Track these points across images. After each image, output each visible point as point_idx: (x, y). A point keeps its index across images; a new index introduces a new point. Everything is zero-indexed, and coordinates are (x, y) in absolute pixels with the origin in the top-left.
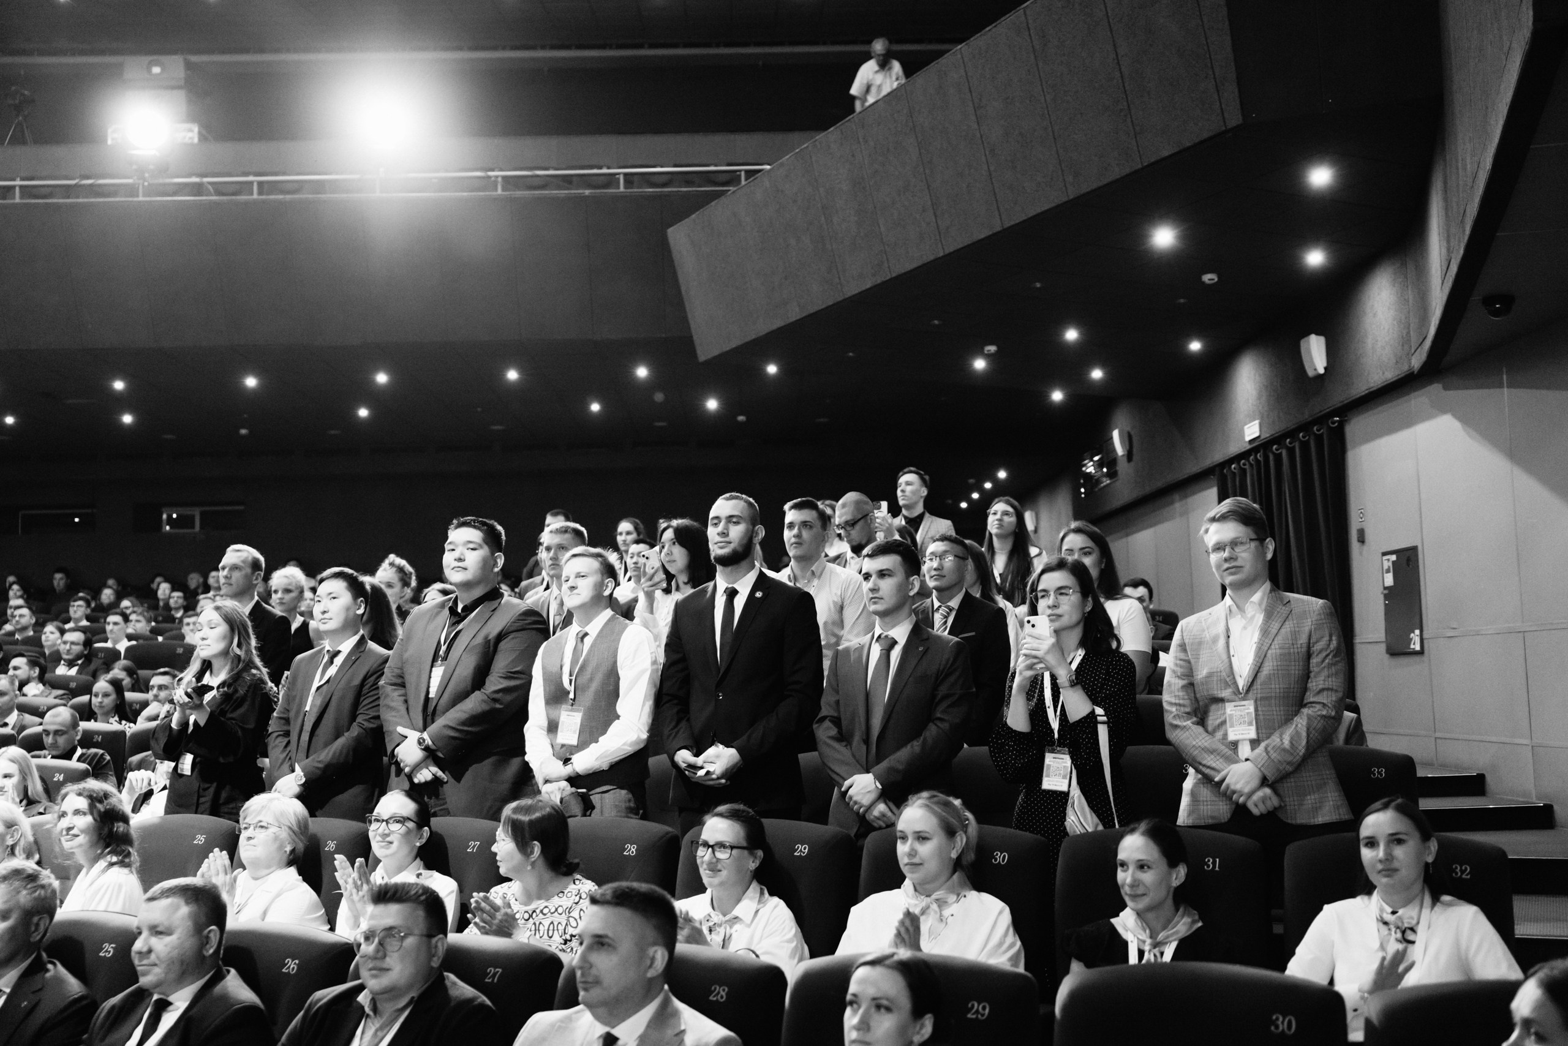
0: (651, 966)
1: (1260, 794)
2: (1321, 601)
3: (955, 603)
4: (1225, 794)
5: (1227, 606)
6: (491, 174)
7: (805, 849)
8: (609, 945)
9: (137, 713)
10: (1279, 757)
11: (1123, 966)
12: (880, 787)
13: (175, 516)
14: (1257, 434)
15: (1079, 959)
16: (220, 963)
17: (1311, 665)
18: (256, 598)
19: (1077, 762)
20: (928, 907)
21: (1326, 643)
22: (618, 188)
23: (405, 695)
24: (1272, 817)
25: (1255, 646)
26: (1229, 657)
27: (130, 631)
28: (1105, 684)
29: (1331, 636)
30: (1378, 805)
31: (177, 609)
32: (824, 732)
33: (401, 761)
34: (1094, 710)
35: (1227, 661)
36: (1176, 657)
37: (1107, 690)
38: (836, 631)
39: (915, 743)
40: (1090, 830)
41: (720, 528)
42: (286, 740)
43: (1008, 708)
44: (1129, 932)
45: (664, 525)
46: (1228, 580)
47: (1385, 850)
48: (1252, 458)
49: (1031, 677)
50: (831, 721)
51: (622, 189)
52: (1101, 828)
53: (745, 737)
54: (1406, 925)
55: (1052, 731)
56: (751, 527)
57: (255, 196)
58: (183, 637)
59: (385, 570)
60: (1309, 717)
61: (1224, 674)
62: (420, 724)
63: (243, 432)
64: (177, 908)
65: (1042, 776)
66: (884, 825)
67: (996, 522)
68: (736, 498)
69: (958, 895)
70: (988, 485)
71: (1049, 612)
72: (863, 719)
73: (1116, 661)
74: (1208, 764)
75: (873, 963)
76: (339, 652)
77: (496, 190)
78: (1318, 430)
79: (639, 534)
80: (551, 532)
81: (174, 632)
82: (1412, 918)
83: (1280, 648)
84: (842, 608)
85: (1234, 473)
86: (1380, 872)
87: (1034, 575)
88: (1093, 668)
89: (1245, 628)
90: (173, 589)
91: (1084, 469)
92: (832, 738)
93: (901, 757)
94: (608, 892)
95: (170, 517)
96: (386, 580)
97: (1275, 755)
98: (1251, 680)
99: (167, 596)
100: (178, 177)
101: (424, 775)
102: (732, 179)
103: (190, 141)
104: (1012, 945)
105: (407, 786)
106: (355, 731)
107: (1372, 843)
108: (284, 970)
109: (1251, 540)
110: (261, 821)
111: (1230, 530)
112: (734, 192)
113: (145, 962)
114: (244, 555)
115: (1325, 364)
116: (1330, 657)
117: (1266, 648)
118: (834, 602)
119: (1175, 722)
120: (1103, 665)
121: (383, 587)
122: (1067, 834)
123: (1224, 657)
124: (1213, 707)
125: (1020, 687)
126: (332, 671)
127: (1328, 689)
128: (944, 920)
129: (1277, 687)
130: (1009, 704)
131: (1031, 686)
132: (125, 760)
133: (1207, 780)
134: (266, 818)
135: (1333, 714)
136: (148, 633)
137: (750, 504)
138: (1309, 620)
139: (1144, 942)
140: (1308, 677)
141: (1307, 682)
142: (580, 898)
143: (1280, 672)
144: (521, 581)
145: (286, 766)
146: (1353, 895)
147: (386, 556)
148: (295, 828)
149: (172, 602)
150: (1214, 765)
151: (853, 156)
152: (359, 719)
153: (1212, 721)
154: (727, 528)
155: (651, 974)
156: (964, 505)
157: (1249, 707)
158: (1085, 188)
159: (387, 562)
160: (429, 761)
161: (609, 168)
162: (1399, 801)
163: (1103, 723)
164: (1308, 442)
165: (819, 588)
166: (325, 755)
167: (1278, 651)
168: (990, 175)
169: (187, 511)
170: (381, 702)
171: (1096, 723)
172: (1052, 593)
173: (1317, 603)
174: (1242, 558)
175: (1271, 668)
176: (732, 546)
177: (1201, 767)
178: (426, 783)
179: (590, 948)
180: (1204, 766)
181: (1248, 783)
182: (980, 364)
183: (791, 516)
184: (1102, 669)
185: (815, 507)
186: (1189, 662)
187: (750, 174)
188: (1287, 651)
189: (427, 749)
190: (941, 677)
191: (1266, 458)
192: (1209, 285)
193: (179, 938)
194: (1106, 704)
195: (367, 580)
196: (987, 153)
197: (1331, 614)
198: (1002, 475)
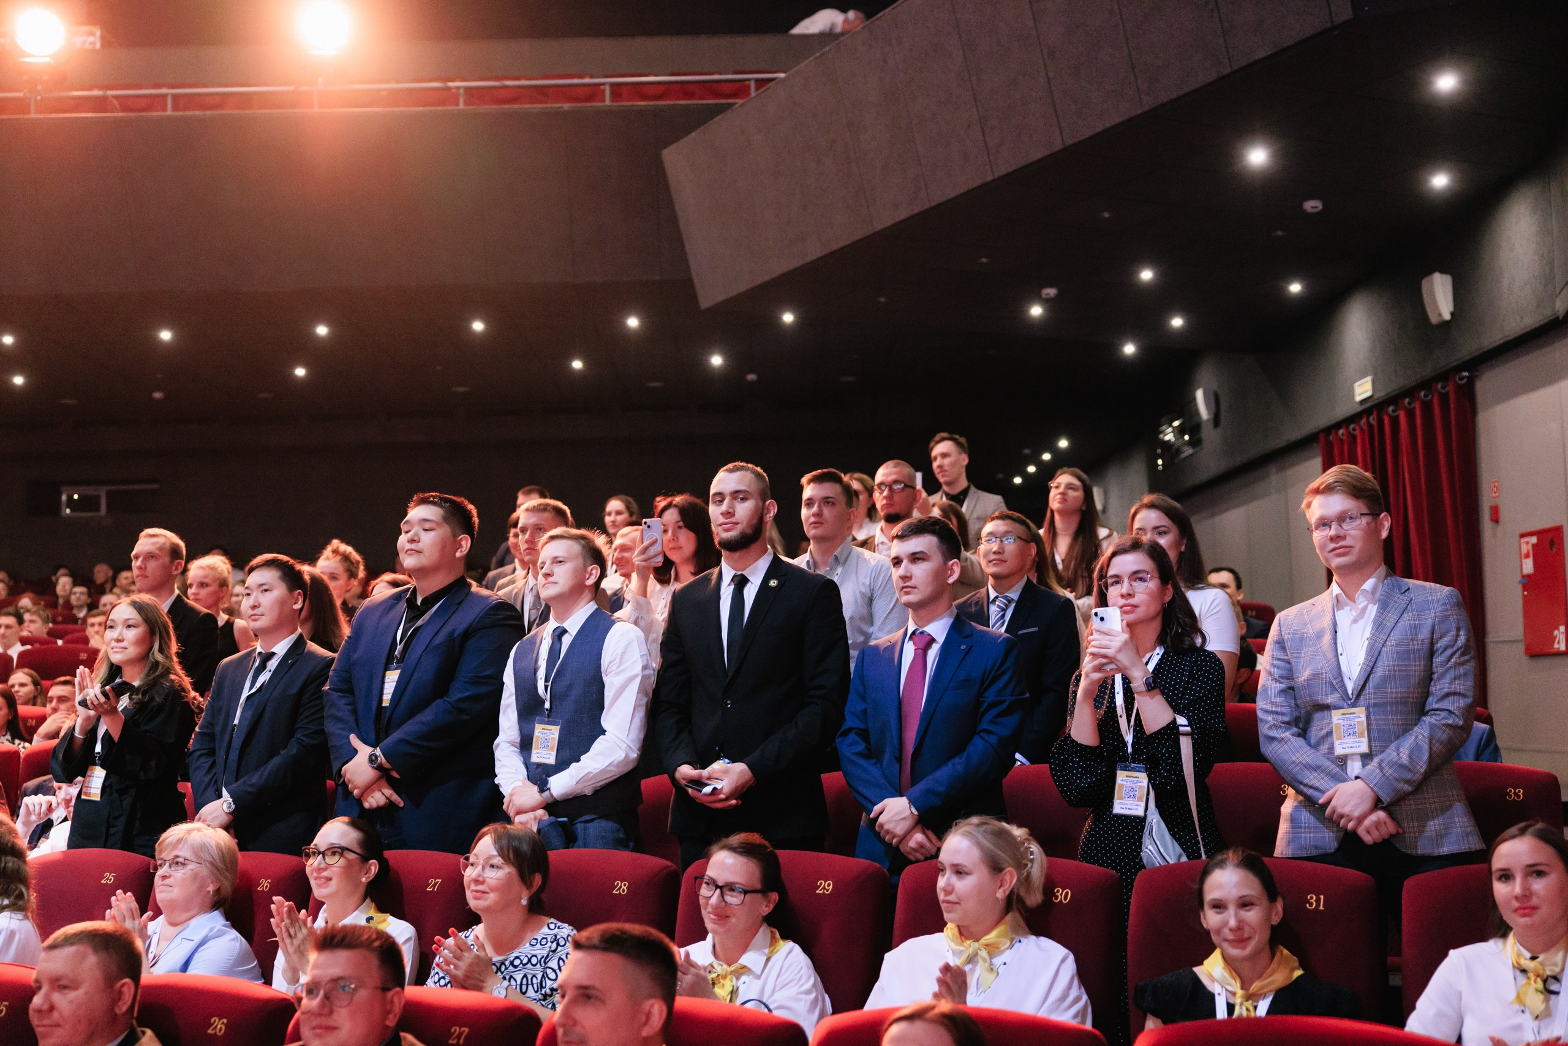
0: (646, 1023)
1: (1373, 817)
2: (1447, 589)
3: (1014, 595)
4: (1330, 819)
5: (1334, 594)
6: (451, 84)
7: (829, 885)
8: (597, 998)
9: (33, 730)
10: (1395, 775)
11: (1208, 1021)
12: (916, 813)
13: (76, 497)
14: (1369, 394)
15: (1156, 1015)
16: (134, 1022)
17: (1434, 665)
18: (177, 592)
19: (1155, 780)
20: (976, 954)
21: (1453, 637)
22: (603, 100)
23: (353, 703)
24: (1386, 845)
25: (1366, 642)
26: (1337, 656)
27: (25, 633)
28: (1187, 688)
29: (1458, 630)
30: (1514, 830)
31: (80, 607)
32: (849, 747)
33: (349, 781)
34: (1175, 719)
35: (1333, 660)
36: (1273, 657)
37: (1190, 695)
38: (865, 627)
39: (957, 760)
40: (1171, 862)
41: (724, 507)
42: (210, 761)
43: (1072, 718)
44: (1216, 983)
45: (662, 504)
46: (1336, 562)
47: (1522, 884)
48: (1363, 421)
49: (1099, 680)
50: (857, 734)
51: (608, 102)
52: (1184, 859)
53: (757, 753)
54: (1548, 973)
55: (1125, 744)
56: (761, 503)
57: (169, 112)
58: (86, 640)
59: (327, 558)
60: (1432, 727)
61: (1330, 676)
62: (373, 737)
63: (157, 395)
64: (83, 957)
65: (1113, 798)
66: (923, 858)
67: (1059, 496)
68: (742, 469)
69: (1012, 940)
70: (1047, 457)
71: (1122, 602)
72: (895, 734)
73: (1202, 661)
74: (1311, 783)
75: (910, 1018)
76: (273, 654)
77: (457, 104)
78: (1443, 388)
79: (631, 514)
80: (527, 510)
81: (77, 634)
82: (1555, 965)
83: (1397, 645)
84: (870, 601)
85: (1341, 440)
86: (1516, 911)
87: (1103, 559)
88: (1174, 670)
89: (1355, 621)
90: (75, 584)
91: (1161, 436)
92: (859, 754)
93: (942, 776)
94: (595, 935)
95: (70, 497)
96: (328, 571)
97: (1390, 771)
98: (1361, 683)
99: (68, 592)
100: (77, 90)
101: (376, 799)
102: (740, 90)
103: (91, 47)
104: (1077, 1000)
105: (356, 813)
106: (293, 749)
107: (1506, 876)
108: (209, 1031)
109: (1362, 514)
110: (177, 856)
111: (1338, 503)
112: (742, 105)
113: (46, 1022)
114: (161, 540)
115: (1451, 308)
116: (1457, 655)
117: (1380, 645)
118: (862, 593)
119: (1273, 733)
120: (1185, 665)
121: (325, 578)
122: (1143, 867)
123: (1330, 655)
124: (1317, 716)
125: (1087, 692)
126: (264, 677)
127: (1454, 694)
128: (995, 969)
129: (1394, 692)
130: (1073, 712)
131: (1099, 691)
132: (19, 786)
133: (1310, 803)
134: (184, 852)
135: (1461, 723)
136: (45, 635)
137: (758, 475)
138: (1432, 611)
139: (1234, 994)
140: (1431, 680)
141: (1429, 685)
142: (558, 944)
143: (1397, 673)
144: (489, 570)
145: (211, 791)
146: (1483, 938)
147: (327, 542)
148: (219, 864)
149: (73, 599)
150: (1317, 784)
151: (885, 61)
152: (298, 735)
153: (1315, 733)
154: (732, 506)
155: (646, 1032)
156: (1018, 480)
157: (1360, 714)
158: (1163, 98)
159: (329, 548)
160: (383, 782)
161: (592, 77)
162: (1540, 825)
163: (1186, 734)
164: (1430, 402)
165: (844, 576)
166: (255, 778)
167: (1394, 648)
168: (1049, 83)
169: (89, 491)
170: (326, 713)
171: (1178, 734)
172: (1126, 580)
173: (1442, 592)
174: (1351, 536)
175: (1386, 668)
176: (739, 527)
177: (1302, 787)
178: (379, 809)
179: (574, 1002)
180: (1306, 785)
181: (1357, 805)
182: (1036, 311)
183: (809, 491)
184: (1184, 670)
185: (839, 480)
186: (1289, 662)
187: (761, 83)
188: (1404, 648)
189: (379, 768)
190: (988, 680)
191: (1380, 421)
192: (1312, 214)
193: (86, 993)
194: (1189, 711)
195: (306, 569)
196: (1045, 56)
197: (1458, 604)
198: (1063, 444)
